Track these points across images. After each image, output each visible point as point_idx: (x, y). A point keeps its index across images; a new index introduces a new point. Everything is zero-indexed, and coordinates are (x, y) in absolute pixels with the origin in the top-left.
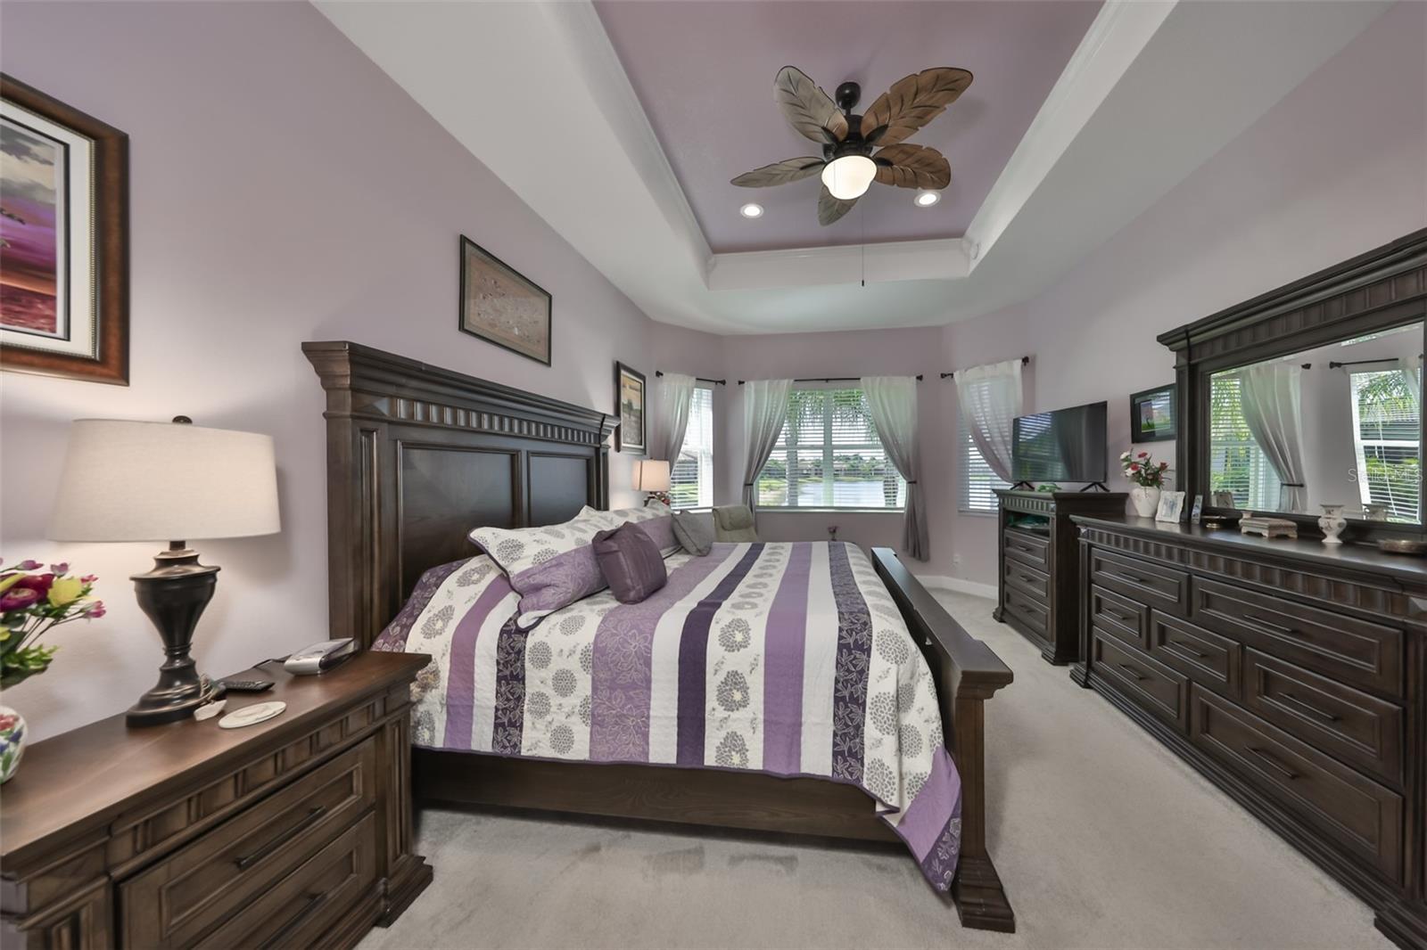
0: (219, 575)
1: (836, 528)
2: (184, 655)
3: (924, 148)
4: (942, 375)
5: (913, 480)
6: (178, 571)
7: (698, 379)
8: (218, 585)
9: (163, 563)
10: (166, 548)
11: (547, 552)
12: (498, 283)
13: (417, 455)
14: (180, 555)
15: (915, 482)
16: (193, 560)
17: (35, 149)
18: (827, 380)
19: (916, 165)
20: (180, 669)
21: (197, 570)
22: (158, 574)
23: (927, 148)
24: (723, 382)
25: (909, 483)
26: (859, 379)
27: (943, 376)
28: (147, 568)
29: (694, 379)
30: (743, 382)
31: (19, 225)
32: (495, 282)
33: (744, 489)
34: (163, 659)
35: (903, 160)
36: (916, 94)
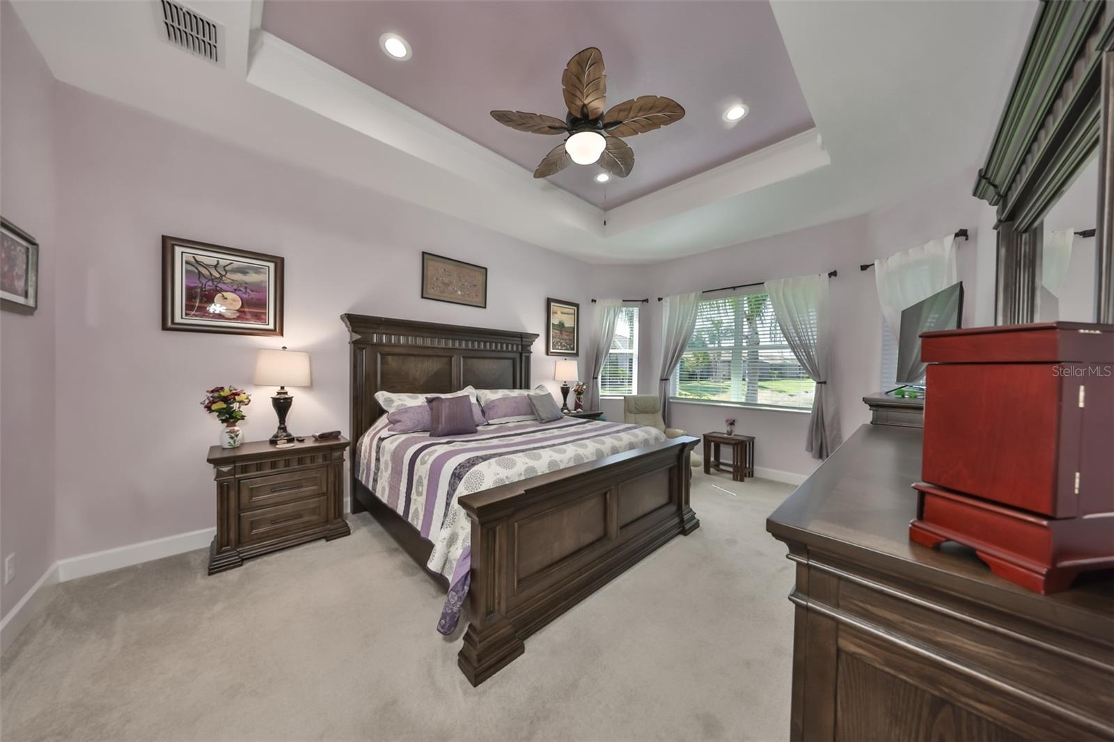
0: (293, 399)
1: (734, 421)
2: (284, 424)
3: (635, 100)
4: (862, 267)
5: (822, 380)
6: (283, 396)
7: (624, 301)
8: (293, 402)
9: (279, 393)
10: (279, 388)
11: (402, 405)
12: (447, 270)
13: (390, 358)
14: (283, 391)
15: (825, 383)
16: (286, 393)
17: (262, 270)
18: (734, 288)
19: (641, 114)
20: (282, 428)
21: (287, 396)
22: (278, 397)
23: (638, 99)
24: (647, 301)
25: (818, 383)
26: (763, 283)
27: (864, 268)
28: (275, 395)
29: (621, 301)
30: (662, 299)
31: (257, 294)
32: (444, 270)
33: (661, 384)
34: (278, 424)
35: (628, 115)
36: (579, 79)
